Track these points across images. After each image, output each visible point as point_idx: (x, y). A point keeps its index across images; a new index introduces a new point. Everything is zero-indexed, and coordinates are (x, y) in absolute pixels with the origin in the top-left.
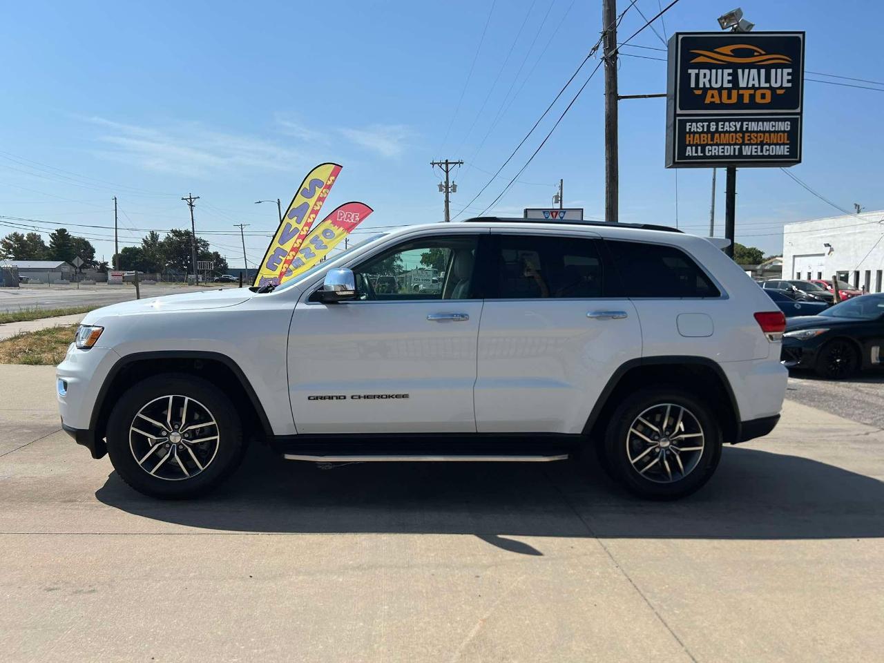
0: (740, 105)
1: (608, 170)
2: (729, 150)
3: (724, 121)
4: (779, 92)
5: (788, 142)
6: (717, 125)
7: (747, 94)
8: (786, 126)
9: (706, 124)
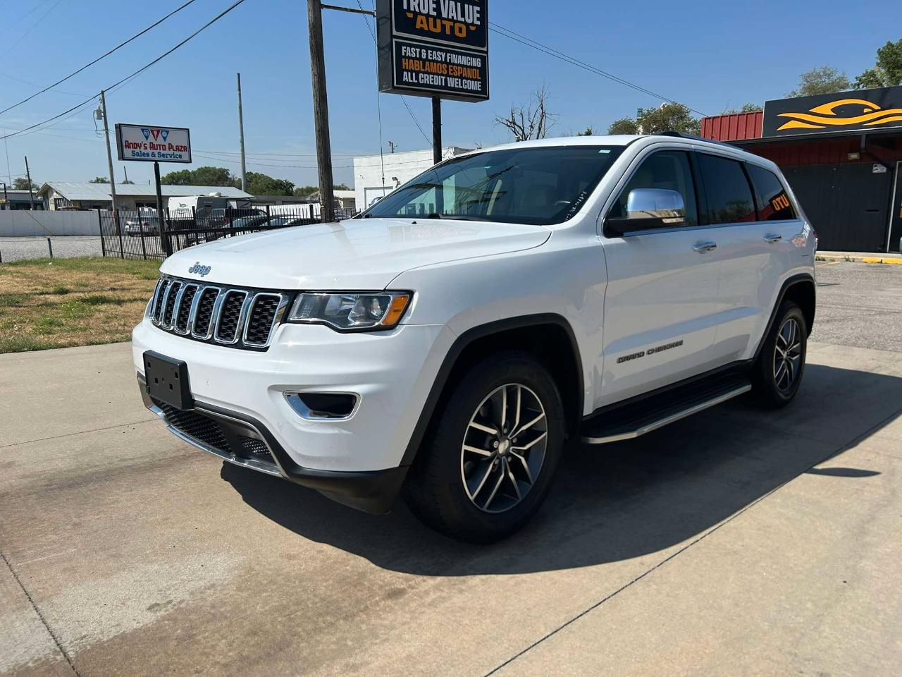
0: (442, 35)
1: (317, 87)
2: (438, 81)
3: (433, 49)
4: (473, 28)
5: (480, 78)
6: (427, 53)
7: (448, 24)
8: (476, 62)
9: (418, 50)
